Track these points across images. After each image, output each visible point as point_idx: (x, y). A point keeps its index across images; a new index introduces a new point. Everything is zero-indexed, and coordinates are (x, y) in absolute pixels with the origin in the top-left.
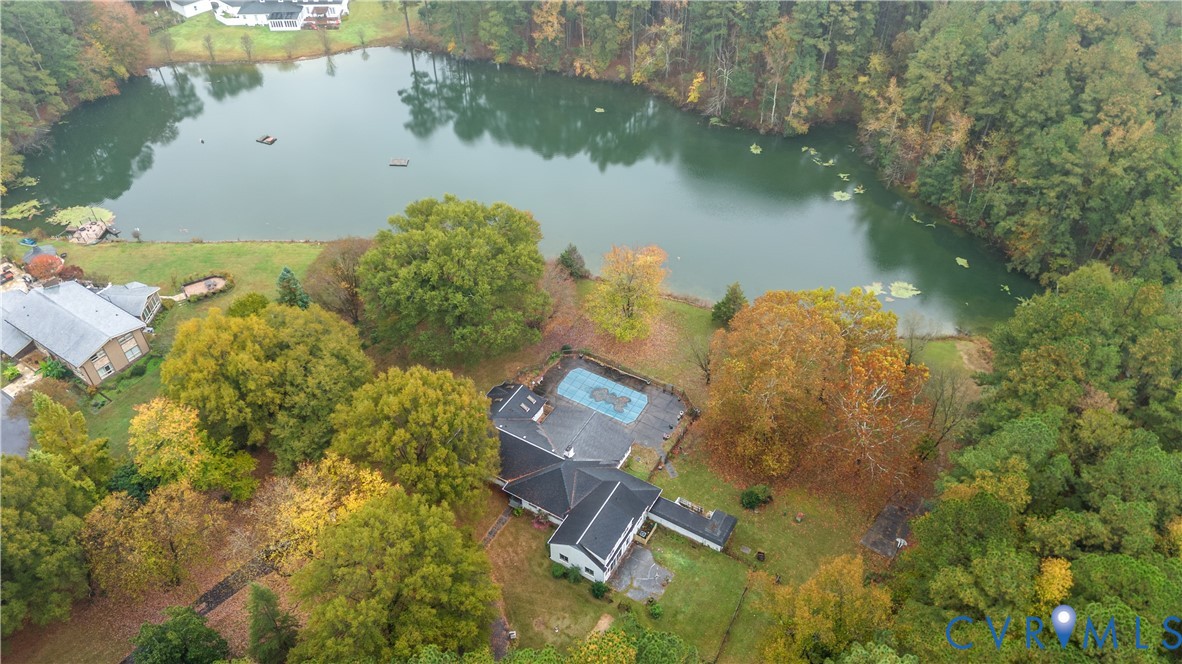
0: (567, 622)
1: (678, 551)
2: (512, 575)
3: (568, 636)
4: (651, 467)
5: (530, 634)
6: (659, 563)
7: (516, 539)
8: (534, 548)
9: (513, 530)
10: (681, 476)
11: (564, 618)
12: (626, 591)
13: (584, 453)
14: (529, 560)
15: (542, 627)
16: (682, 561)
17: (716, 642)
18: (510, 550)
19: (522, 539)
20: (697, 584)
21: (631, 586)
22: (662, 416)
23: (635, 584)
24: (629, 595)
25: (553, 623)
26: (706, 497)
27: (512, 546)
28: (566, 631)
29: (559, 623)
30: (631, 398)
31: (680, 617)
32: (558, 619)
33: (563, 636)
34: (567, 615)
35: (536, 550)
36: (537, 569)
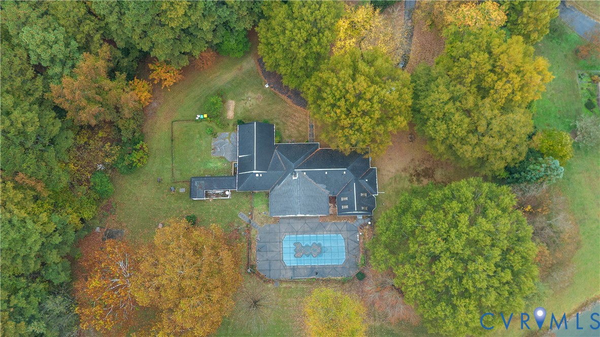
0: (248, 105)
1: (216, 169)
2: (287, 112)
3: (243, 100)
4: (255, 212)
5: (260, 91)
6: (222, 157)
7: (298, 131)
8: (286, 131)
9: (303, 134)
10: (237, 217)
11: (250, 106)
12: (230, 134)
13: (289, 184)
14: (284, 124)
15: (257, 97)
16: (211, 165)
17: (176, 134)
18: (297, 123)
19: (295, 132)
20: (198, 156)
21: (229, 138)
22: (270, 255)
23: (227, 140)
24: (227, 133)
25: (253, 101)
26: (216, 211)
27: (298, 126)
28: (246, 101)
29: (251, 103)
30: (296, 259)
31: (198, 136)
32: (252, 104)
33: (246, 98)
34: (250, 108)
35: (285, 129)
36: (278, 121)
